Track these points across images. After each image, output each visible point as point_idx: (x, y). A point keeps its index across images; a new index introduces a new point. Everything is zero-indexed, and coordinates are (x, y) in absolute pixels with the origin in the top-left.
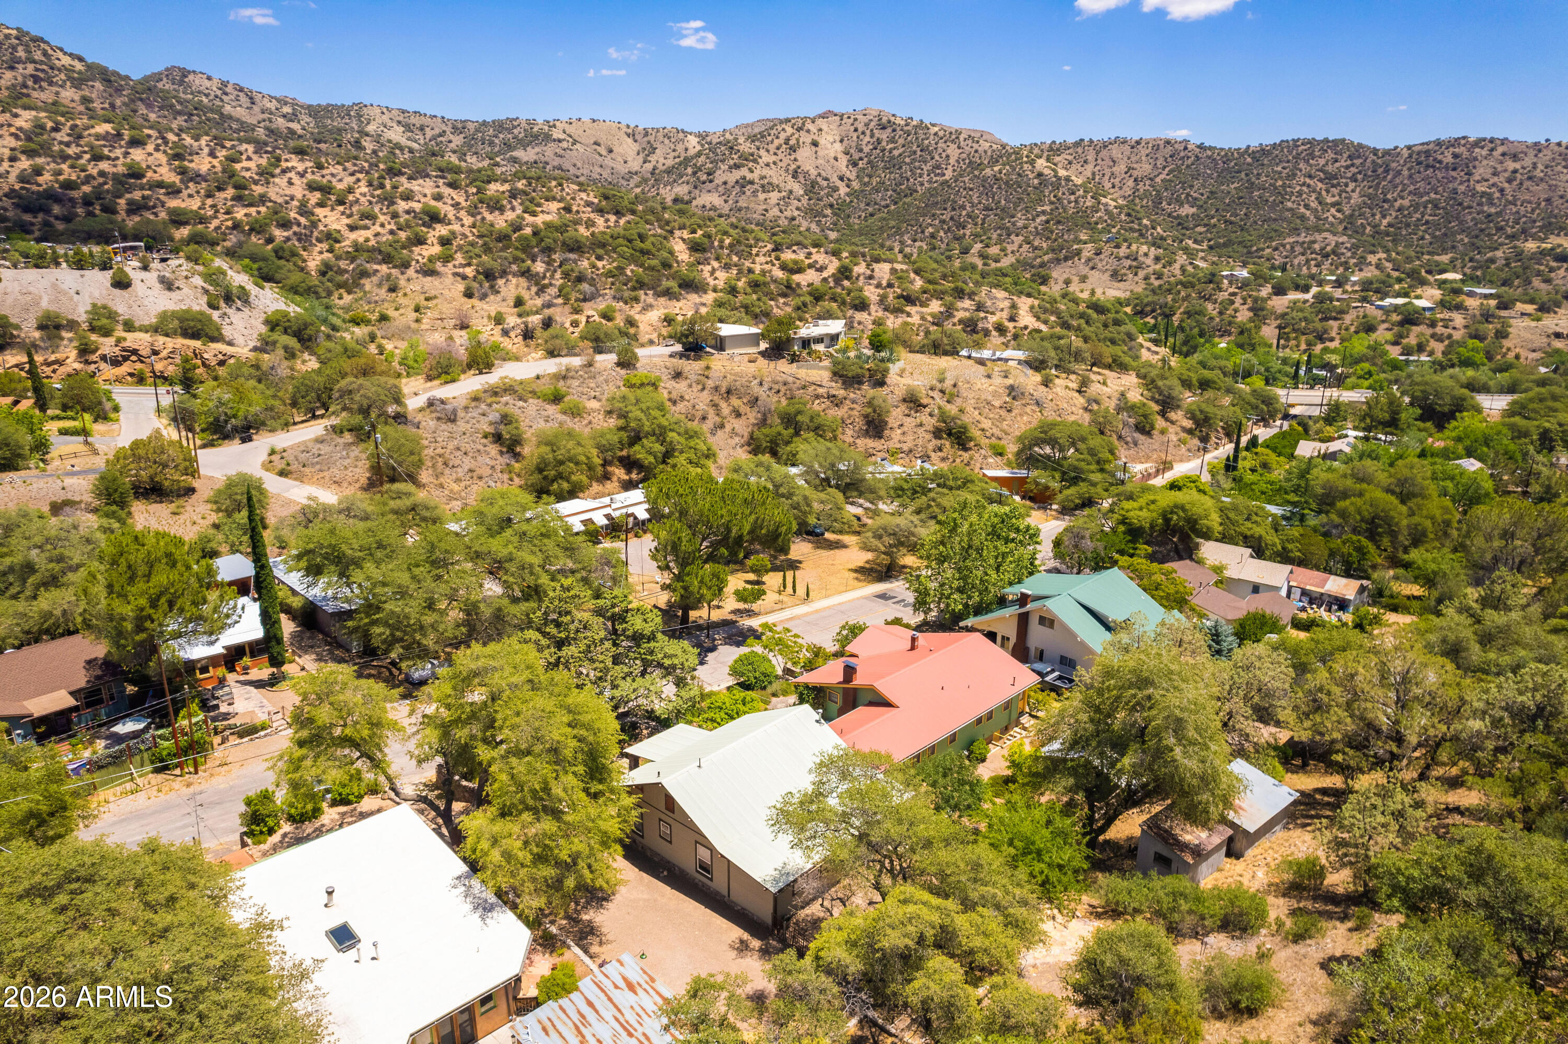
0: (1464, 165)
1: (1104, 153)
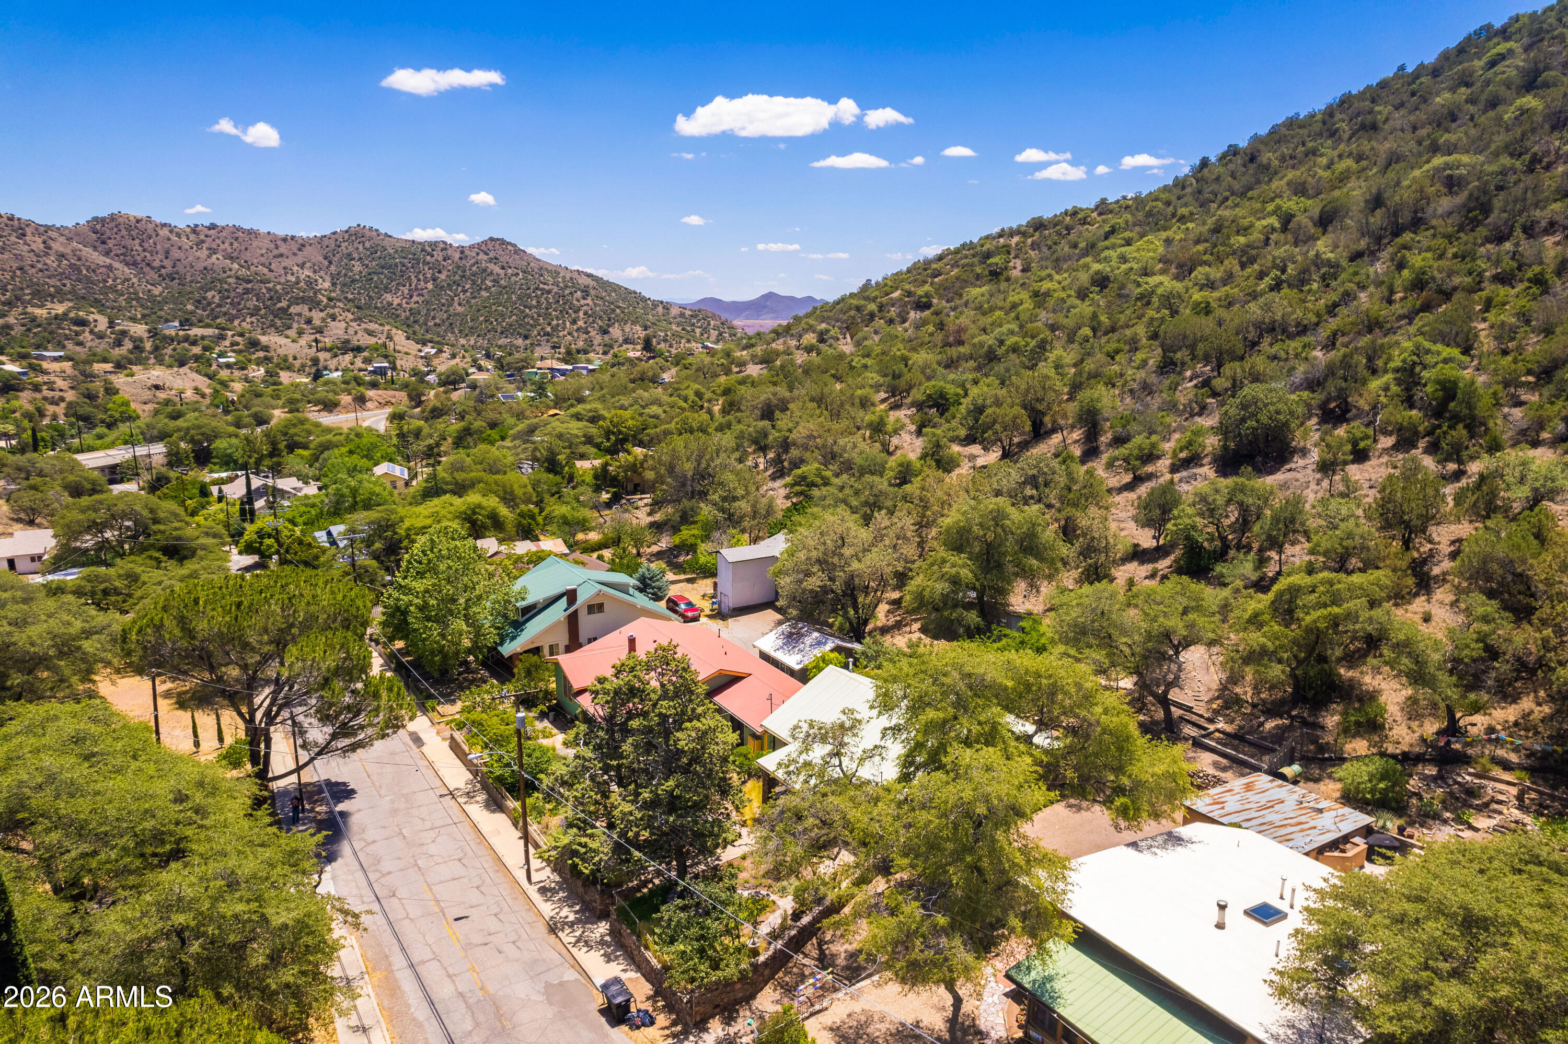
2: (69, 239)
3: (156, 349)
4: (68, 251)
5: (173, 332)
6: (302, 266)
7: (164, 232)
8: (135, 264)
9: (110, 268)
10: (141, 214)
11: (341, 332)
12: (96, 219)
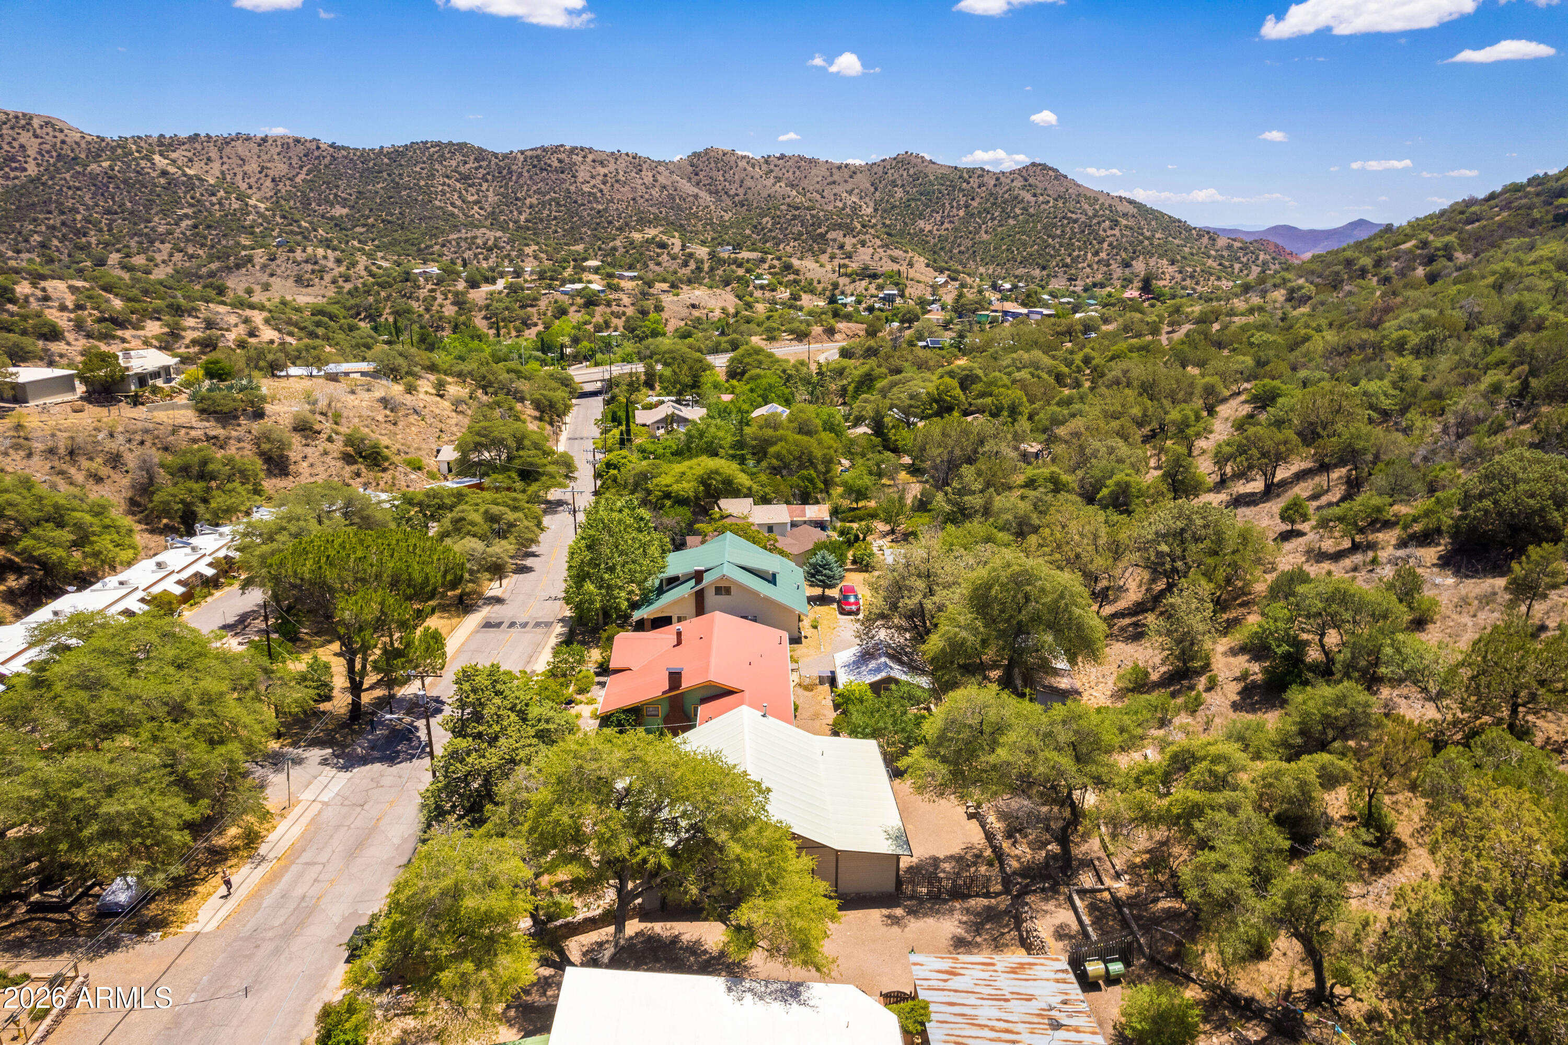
0: (568, 168)
1: (228, 150)
2: (672, 173)
3: (712, 269)
4: (669, 183)
5: (725, 255)
6: (850, 192)
7: (742, 164)
8: (717, 192)
9: (696, 196)
10: (727, 148)
11: (868, 258)
12: (694, 154)
